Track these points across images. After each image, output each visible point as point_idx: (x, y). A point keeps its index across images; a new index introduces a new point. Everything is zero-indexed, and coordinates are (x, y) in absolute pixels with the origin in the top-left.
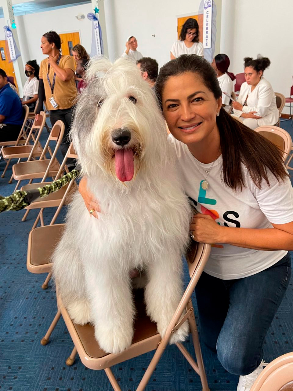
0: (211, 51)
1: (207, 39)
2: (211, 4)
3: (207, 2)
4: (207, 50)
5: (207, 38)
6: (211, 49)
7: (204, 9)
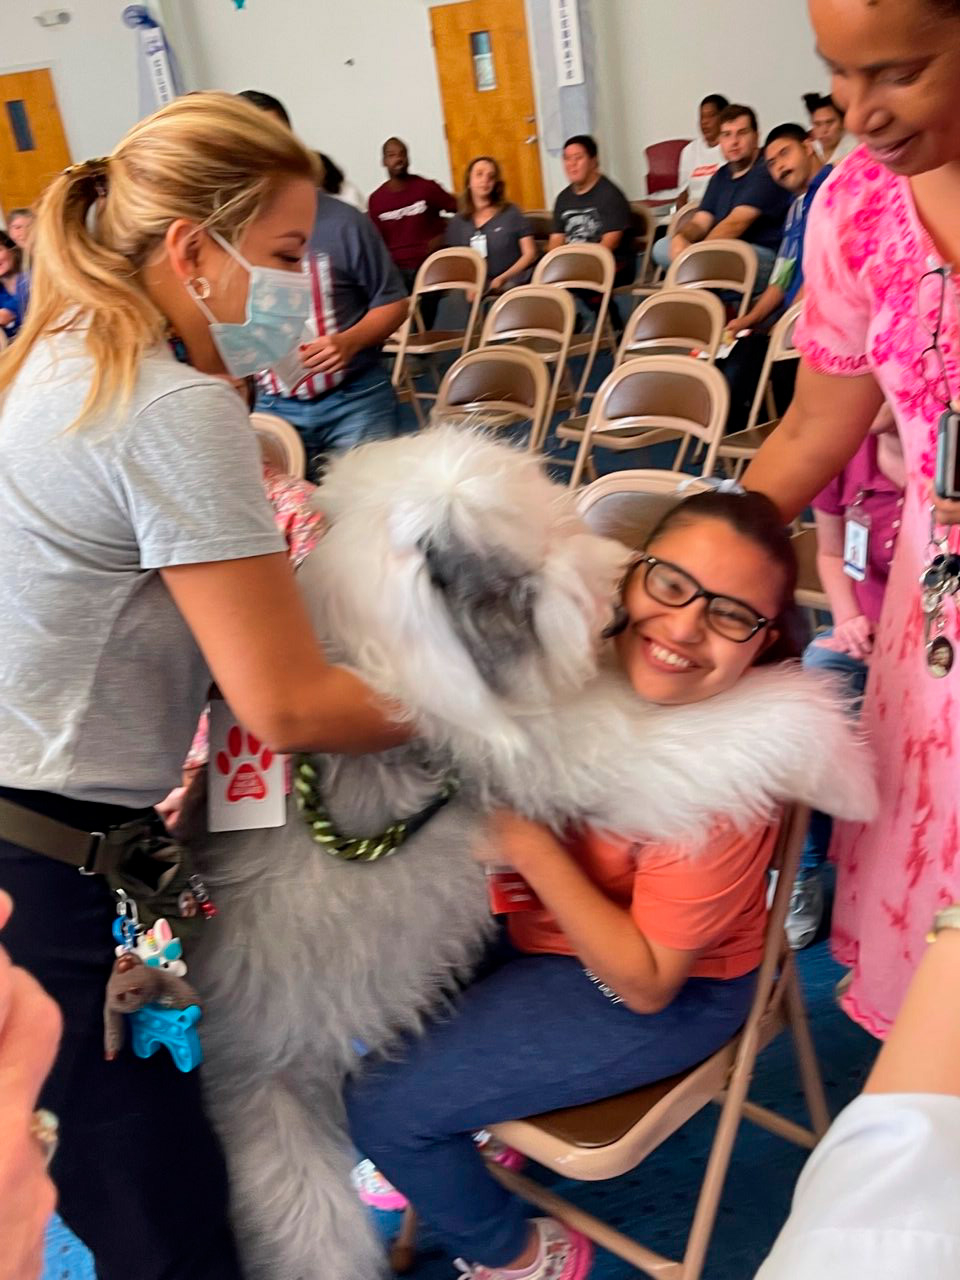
1: (569, 62)
5: (569, 59)
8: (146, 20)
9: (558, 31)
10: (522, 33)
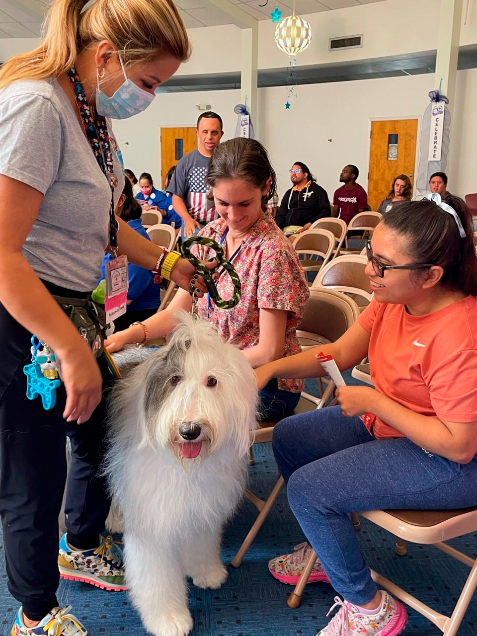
0: (441, 165)
1: (435, 151)
2: (443, 110)
3: (436, 107)
4: (435, 163)
5: (435, 149)
6: (440, 163)
7: (432, 115)
8: (244, 111)
9: (432, 136)
10: (414, 137)
